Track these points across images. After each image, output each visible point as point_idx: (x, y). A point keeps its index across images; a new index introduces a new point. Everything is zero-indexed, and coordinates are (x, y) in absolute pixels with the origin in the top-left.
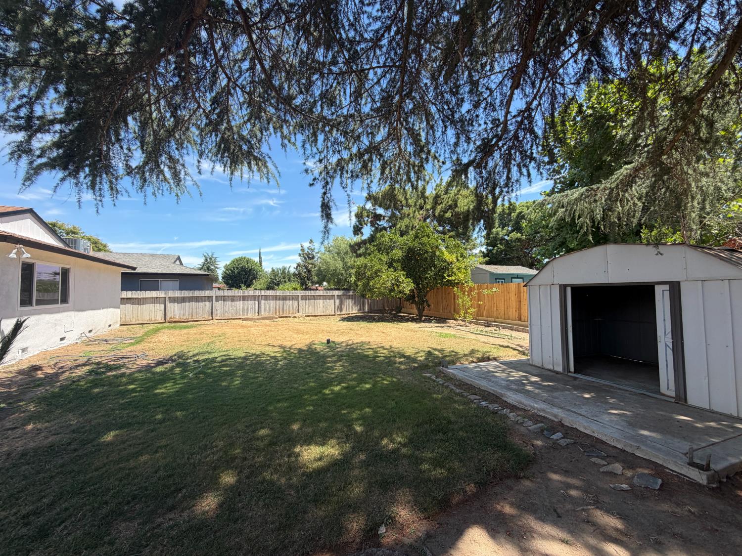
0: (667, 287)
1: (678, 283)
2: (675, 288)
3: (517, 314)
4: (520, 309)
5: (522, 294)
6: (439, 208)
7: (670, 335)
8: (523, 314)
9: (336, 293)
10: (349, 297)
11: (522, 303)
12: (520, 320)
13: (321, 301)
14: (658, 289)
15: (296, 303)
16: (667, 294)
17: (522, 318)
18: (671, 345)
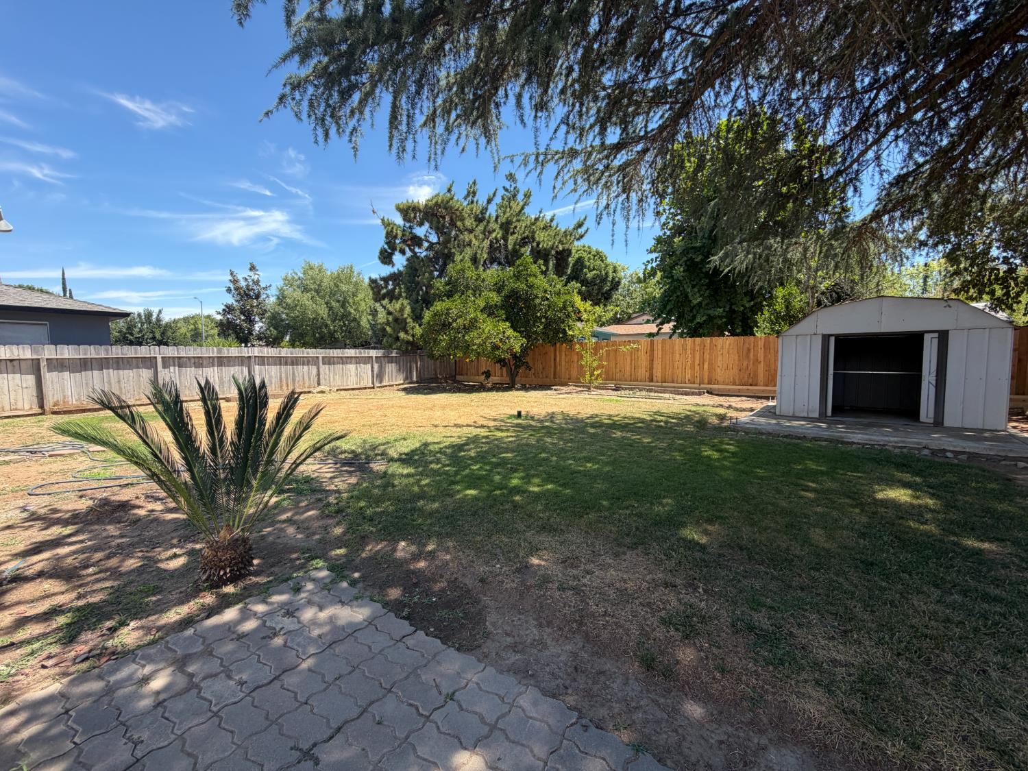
0: (936, 335)
1: (947, 331)
2: (943, 336)
3: (647, 374)
4: (651, 369)
5: (656, 352)
6: (512, 239)
7: (935, 374)
8: (655, 374)
9: (373, 353)
10: (391, 360)
11: (655, 362)
12: (651, 380)
13: (352, 367)
14: (927, 337)
15: (313, 370)
16: (936, 342)
17: (655, 378)
18: (934, 383)
